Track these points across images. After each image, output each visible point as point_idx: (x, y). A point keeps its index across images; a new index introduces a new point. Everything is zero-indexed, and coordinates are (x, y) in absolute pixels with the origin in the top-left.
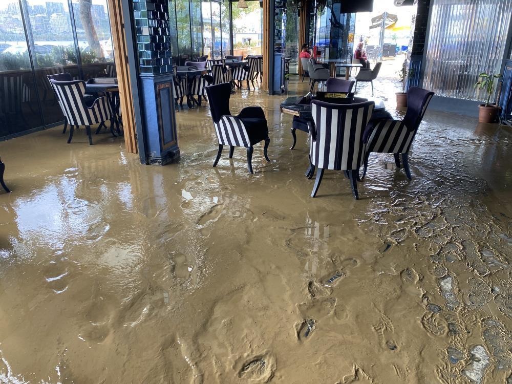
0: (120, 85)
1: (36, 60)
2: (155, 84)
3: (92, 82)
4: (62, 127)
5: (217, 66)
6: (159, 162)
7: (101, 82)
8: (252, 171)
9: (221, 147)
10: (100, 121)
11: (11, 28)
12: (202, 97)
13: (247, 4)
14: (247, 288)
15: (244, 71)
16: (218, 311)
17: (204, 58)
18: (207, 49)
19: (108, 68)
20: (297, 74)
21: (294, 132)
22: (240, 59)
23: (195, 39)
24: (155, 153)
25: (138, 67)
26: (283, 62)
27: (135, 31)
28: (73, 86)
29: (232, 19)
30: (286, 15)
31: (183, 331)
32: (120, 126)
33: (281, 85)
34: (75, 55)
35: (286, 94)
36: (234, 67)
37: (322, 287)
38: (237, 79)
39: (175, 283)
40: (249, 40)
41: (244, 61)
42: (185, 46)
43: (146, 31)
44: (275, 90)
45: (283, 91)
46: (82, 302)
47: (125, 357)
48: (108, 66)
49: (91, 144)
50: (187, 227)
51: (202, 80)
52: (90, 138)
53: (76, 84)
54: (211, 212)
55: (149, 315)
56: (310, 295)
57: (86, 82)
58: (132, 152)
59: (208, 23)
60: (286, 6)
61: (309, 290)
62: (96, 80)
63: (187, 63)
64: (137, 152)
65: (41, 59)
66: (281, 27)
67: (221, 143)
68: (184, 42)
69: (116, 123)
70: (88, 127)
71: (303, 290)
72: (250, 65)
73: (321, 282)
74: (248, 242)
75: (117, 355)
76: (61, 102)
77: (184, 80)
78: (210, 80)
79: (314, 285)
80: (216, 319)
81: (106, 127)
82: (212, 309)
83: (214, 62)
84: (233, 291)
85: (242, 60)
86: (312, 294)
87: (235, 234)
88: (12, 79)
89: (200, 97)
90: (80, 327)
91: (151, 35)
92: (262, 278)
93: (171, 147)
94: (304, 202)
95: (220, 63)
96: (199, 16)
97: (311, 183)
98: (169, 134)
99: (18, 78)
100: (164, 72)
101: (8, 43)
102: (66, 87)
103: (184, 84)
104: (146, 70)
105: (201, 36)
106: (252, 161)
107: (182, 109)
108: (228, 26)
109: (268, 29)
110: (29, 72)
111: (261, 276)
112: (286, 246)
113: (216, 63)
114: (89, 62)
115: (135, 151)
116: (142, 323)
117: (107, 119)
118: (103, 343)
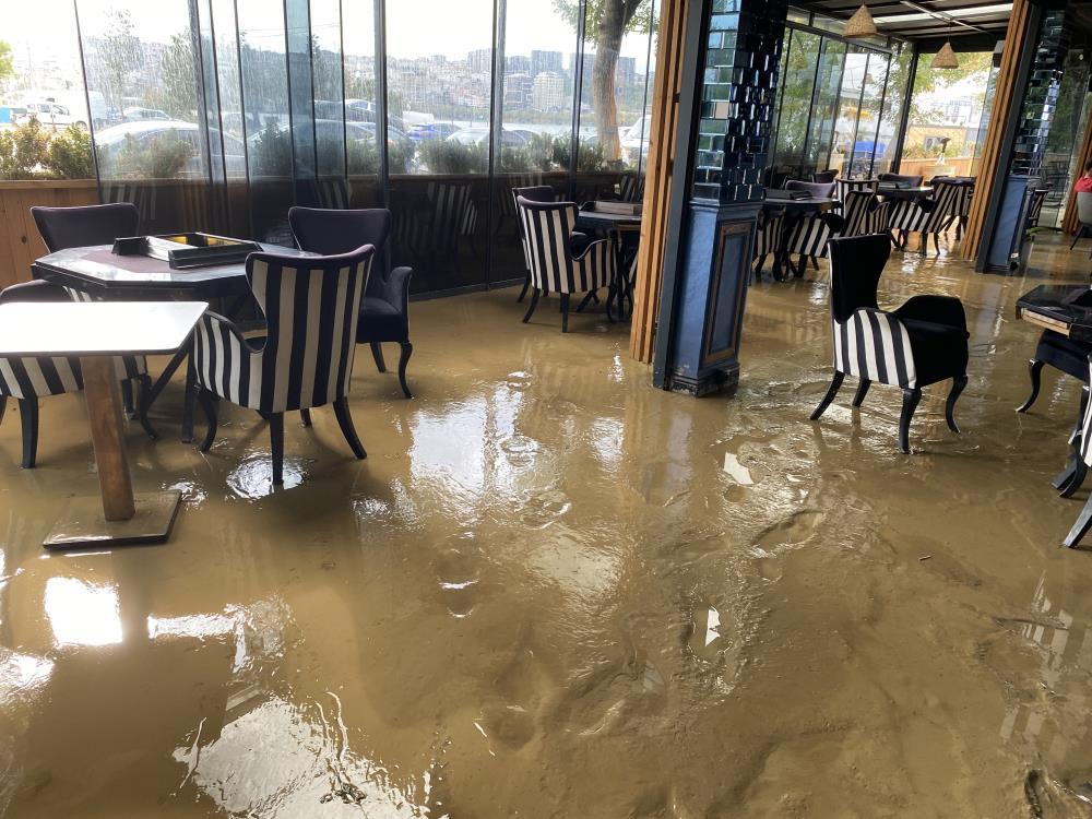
0: (646, 218)
1: (499, 157)
2: (719, 224)
3: (591, 208)
4: (517, 290)
5: (858, 194)
6: (691, 390)
7: (608, 210)
8: (906, 447)
9: (839, 377)
10: (590, 287)
11: (466, 96)
12: (810, 259)
13: (958, 58)
14: (855, 734)
15: (920, 210)
16: (777, 766)
17: (829, 176)
18: (837, 156)
19: (623, 183)
20: (1059, 230)
21: (1035, 371)
22: (916, 182)
23: (815, 133)
24: (687, 368)
25: (690, 185)
26: (1028, 197)
27: (700, 109)
28: (556, 214)
29: (912, 91)
30: (1058, 87)
31: (688, 788)
32: (626, 303)
33: (1012, 251)
34: (569, 152)
35: (1021, 275)
36: (897, 199)
37: (1066, 797)
38: (900, 226)
39: (687, 668)
40: (945, 141)
41: (923, 188)
42: (791, 147)
43: (723, 109)
44: (991, 262)
45: (1014, 266)
46: (494, 651)
47: (557, 801)
48: (625, 178)
49: (565, 330)
50: (729, 545)
51: (818, 222)
52: (565, 320)
53: (562, 209)
54: (790, 524)
55: (621, 722)
56: (1029, 807)
57: (580, 208)
58: (641, 360)
59: (853, 100)
60: (1065, 63)
61: (1027, 792)
62: (600, 204)
63: (791, 185)
64: (650, 361)
65: (508, 157)
66: (1039, 115)
67: (840, 368)
68: (789, 137)
69: (619, 297)
70: (565, 297)
71: (1009, 787)
72: (938, 200)
73: (1066, 782)
74: (872, 620)
75: (542, 789)
76: (526, 243)
77: (777, 220)
78: (837, 224)
79: (1044, 784)
80: (766, 783)
81: (597, 301)
82: (761, 757)
83: (851, 185)
84: (820, 732)
85: (919, 185)
86: (1034, 808)
87: (843, 592)
88: (453, 190)
89: (803, 258)
90: (482, 702)
91: (731, 119)
92: (897, 722)
93: (724, 361)
94: (1041, 553)
95: (866, 189)
96: (833, 84)
97: (1067, 510)
98: (726, 331)
99: (463, 188)
100: (742, 199)
101: (457, 123)
102: (543, 214)
103: (775, 228)
104: (706, 192)
105: (830, 128)
106: (912, 423)
107: (759, 281)
108: (896, 108)
109: (1003, 117)
110: (483, 179)
111: (897, 715)
112: (974, 656)
113: (856, 188)
114: (592, 167)
115: (646, 358)
116: (602, 736)
117: (604, 285)
118: (519, 753)
